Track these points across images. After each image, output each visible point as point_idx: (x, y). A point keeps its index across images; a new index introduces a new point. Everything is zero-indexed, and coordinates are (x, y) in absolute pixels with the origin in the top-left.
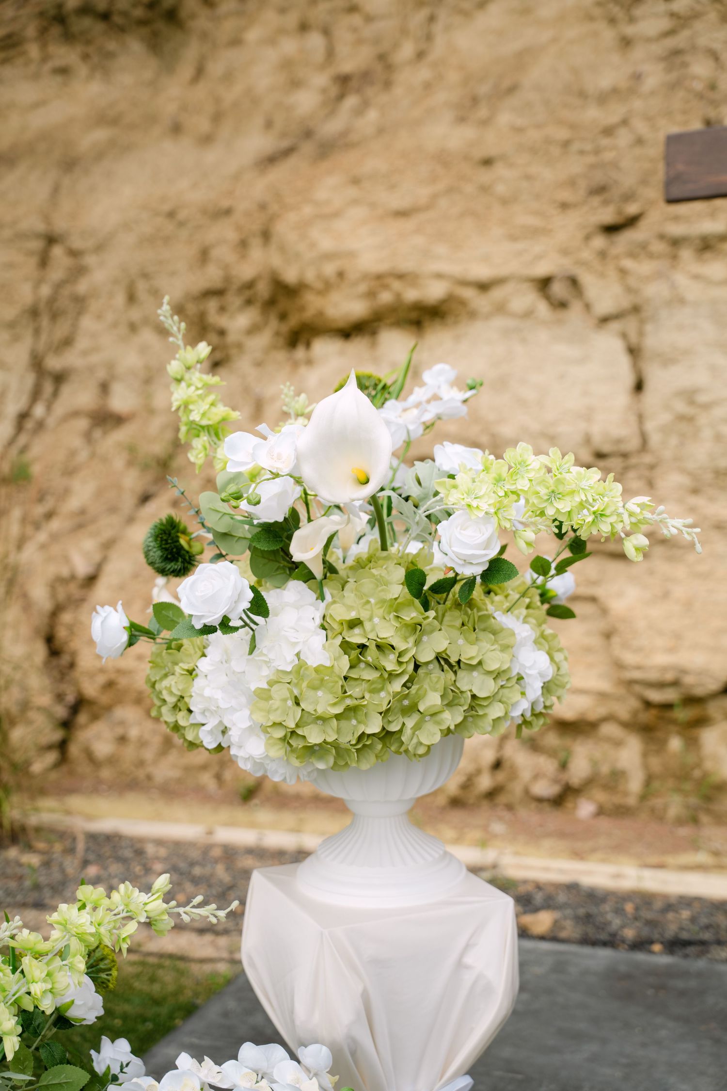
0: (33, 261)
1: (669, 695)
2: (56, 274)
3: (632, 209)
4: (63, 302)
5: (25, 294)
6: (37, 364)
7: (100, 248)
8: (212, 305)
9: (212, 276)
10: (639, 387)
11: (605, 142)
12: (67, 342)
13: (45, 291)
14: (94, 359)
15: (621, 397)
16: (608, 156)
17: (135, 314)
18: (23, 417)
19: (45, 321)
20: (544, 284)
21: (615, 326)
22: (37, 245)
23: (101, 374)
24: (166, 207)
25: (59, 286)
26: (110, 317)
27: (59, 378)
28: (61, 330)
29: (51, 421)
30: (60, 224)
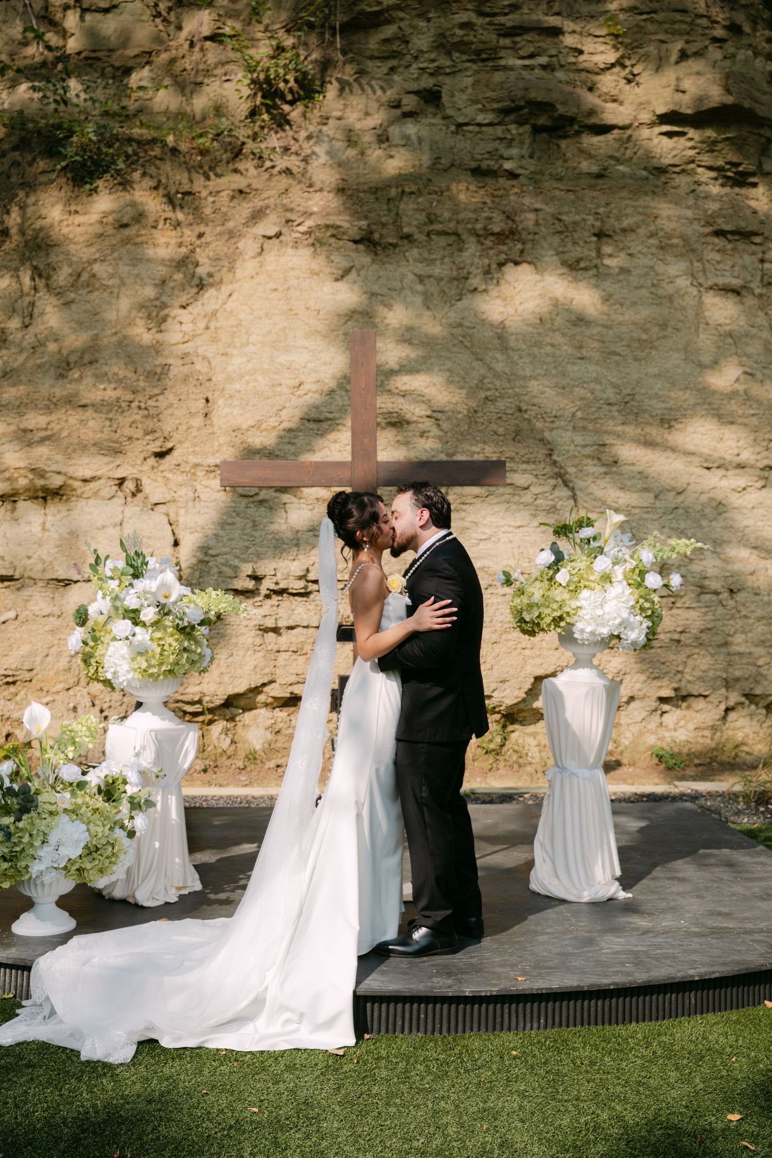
1: (197, 708)
3: (169, 445)
10: (176, 544)
11: (151, 403)
15: (169, 550)
20: (122, 481)
21: (161, 508)
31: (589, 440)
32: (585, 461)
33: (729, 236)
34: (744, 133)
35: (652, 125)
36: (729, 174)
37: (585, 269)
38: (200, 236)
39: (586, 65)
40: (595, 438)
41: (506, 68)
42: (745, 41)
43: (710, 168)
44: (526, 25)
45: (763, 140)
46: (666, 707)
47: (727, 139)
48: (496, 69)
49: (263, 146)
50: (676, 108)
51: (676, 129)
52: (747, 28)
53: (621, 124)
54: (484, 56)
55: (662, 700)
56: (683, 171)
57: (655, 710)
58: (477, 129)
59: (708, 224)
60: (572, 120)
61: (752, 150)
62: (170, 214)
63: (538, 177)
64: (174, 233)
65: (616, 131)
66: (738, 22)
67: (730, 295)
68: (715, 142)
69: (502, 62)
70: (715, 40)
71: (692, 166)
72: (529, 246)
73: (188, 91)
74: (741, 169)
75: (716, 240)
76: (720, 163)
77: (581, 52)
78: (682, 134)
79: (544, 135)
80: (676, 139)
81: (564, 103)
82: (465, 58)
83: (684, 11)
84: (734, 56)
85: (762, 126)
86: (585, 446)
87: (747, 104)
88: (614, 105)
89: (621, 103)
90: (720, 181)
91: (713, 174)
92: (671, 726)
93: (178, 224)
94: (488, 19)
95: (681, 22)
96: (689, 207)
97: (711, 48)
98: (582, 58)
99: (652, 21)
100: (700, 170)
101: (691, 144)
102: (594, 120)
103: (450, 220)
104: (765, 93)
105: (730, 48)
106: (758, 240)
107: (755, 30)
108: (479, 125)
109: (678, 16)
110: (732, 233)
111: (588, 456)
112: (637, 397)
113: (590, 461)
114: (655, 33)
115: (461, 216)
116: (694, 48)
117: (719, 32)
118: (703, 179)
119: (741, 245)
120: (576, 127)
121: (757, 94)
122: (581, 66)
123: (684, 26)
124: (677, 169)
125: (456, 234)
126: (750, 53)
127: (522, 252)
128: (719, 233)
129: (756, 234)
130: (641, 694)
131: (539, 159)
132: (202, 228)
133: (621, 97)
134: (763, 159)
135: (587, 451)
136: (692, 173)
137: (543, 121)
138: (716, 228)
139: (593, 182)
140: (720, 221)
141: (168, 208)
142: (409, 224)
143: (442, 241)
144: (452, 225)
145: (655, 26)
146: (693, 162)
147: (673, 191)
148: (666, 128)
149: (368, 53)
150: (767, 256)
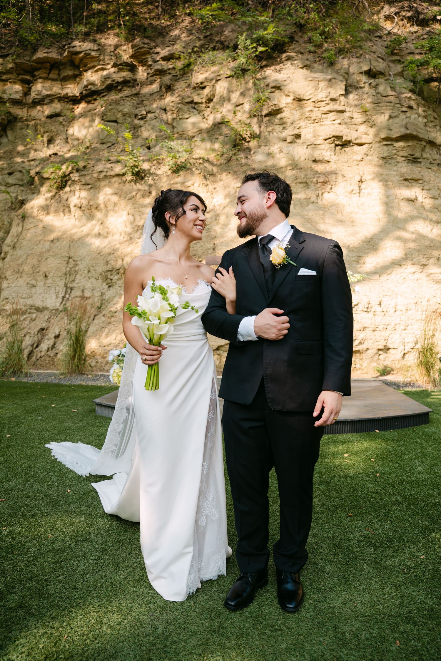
0: (65, 262)
2: (71, 266)
4: (73, 272)
5: (64, 270)
6: (66, 286)
7: (81, 260)
8: (109, 273)
9: (109, 267)
11: (195, 246)
12: (74, 281)
13: (68, 269)
14: (79, 285)
16: (195, 249)
17: (90, 275)
18: (64, 297)
19: (68, 276)
22: (67, 259)
23: (82, 288)
24: (98, 252)
25: (71, 268)
26: (84, 275)
27: (72, 289)
28: (72, 278)
29: (70, 299)
30: (72, 255)
31: (354, 255)
32: (353, 263)
33: (410, 181)
34: (415, 144)
35: (380, 142)
36: (410, 158)
37: (355, 194)
38: (215, 189)
39: (355, 122)
40: (357, 254)
41: (325, 125)
42: (414, 111)
43: (403, 157)
44: (332, 110)
45: (422, 146)
46: (381, 352)
47: (409, 146)
48: (321, 125)
49: (238, 157)
50: (389, 136)
51: (389, 143)
52: (415, 107)
53: (368, 142)
54: (316, 121)
55: (379, 350)
56: (392, 158)
57: (377, 353)
58: (315, 146)
59: (401, 176)
60: (350, 142)
61: (418, 150)
62: (205, 182)
63: (337, 162)
64: (206, 188)
65: (366, 145)
66: (411, 105)
67: (410, 202)
68: (404, 147)
69: (324, 123)
70: (403, 111)
71: (395, 156)
72: (333, 187)
73: (213, 141)
74: (414, 156)
75: (405, 182)
76: (406, 155)
77: (353, 118)
78: (392, 145)
79: (340, 147)
80: (389, 146)
81: (347, 136)
82: (310, 122)
83: (391, 102)
84: (410, 117)
85: (422, 141)
86: (353, 257)
87: (415, 133)
88: (366, 136)
89: (368, 135)
90: (406, 161)
91: (404, 159)
92: (383, 360)
93: (208, 185)
94: (318, 109)
95: (390, 106)
96: (394, 171)
97: (401, 115)
98: (353, 120)
99: (379, 106)
100: (399, 157)
101: (395, 148)
102: (357, 141)
103: (304, 178)
104: (422, 129)
105: (408, 114)
106: (420, 182)
107: (418, 108)
108: (315, 145)
109: (388, 104)
110: (411, 179)
111: (354, 261)
112: (374, 240)
113: (354, 263)
114: (380, 110)
115: (308, 176)
116: (395, 114)
117: (404, 109)
118: (400, 161)
119: (414, 184)
120: (352, 144)
121: (419, 130)
122: (353, 123)
123: (391, 107)
124: (390, 157)
125: (306, 183)
126: (416, 116)
127: (331, 188)
128: (406, 180)
129: (420, 180)
130: (371, 347)
131: (338, 156)
132: (215, 186)
133: (368, 133)
134: (423, 153)
135: (353, 259)
136: (396, 158)
137: (338, 143)
138: (404, 178)
139: (358, 163)
140: (406, 175)
141: (204, 180)
142: (289, 180)
143: (301, 185)
144: (305, 179)
145: (380, 108)
146: (396, 154)
147: (388, 165)
148: (385, 143)
149: (275, 123)
150: (424, 188)
